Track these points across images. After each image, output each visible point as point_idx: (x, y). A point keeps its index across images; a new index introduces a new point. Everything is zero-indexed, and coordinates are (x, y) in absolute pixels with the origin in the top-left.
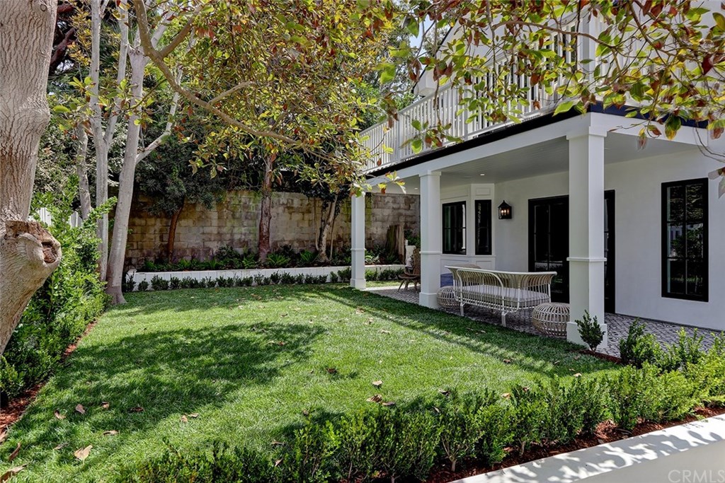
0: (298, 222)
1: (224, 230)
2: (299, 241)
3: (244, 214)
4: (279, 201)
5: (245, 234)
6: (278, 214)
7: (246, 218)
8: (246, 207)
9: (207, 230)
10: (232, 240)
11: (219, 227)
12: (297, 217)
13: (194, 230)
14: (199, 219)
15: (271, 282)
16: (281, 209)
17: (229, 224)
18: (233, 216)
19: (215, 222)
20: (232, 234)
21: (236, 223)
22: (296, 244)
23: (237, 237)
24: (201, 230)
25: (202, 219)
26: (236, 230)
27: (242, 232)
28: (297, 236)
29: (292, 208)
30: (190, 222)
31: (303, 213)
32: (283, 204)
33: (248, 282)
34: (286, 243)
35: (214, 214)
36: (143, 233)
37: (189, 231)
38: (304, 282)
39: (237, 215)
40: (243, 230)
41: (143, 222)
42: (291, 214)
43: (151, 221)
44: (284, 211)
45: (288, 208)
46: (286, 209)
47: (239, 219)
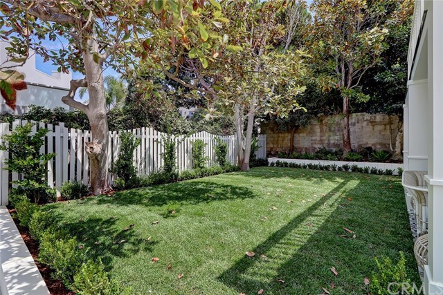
0: (380, 131)
1: (324, 138)
2: (380, 144)
3: (337, 128)
4: (363, 118)
5: (338, 140)
6: (362, 127)
7: (338, 131)
8: (338, 124)
9: (314, 138)
10: (329, 144)
11: (321, 136)
12: (378, 128)
13: (307, 138)
14: (310, 133)
15: (344, 170)
16: (365, 124)
17: (327, 135)
18: (330, 130)
19: (318, 134)
20: (329, 140)
21: (331, 134)
22: (378, 146)
23: (332, 142)
24: (311, 138)
25: (312, 132)
26: (331, 138)
27: (335, 139)
28: (379, 141)
29: (375, 122)
30: (305, 134)
31: (385, 125)
32: (367, 120)
33: (327, 168)
34: (370, 145)
35: (317, 129)
36: (283, 141)
37: (305, 139)
38: (370, 172)
39: (332, 129)
40: (336, 138)
41: (283, 135)
42: (374, 126)
43: (286, 135)
44: (368, 125)
45: (371, 122)
46: (370, 124)
47: (334, 131)
